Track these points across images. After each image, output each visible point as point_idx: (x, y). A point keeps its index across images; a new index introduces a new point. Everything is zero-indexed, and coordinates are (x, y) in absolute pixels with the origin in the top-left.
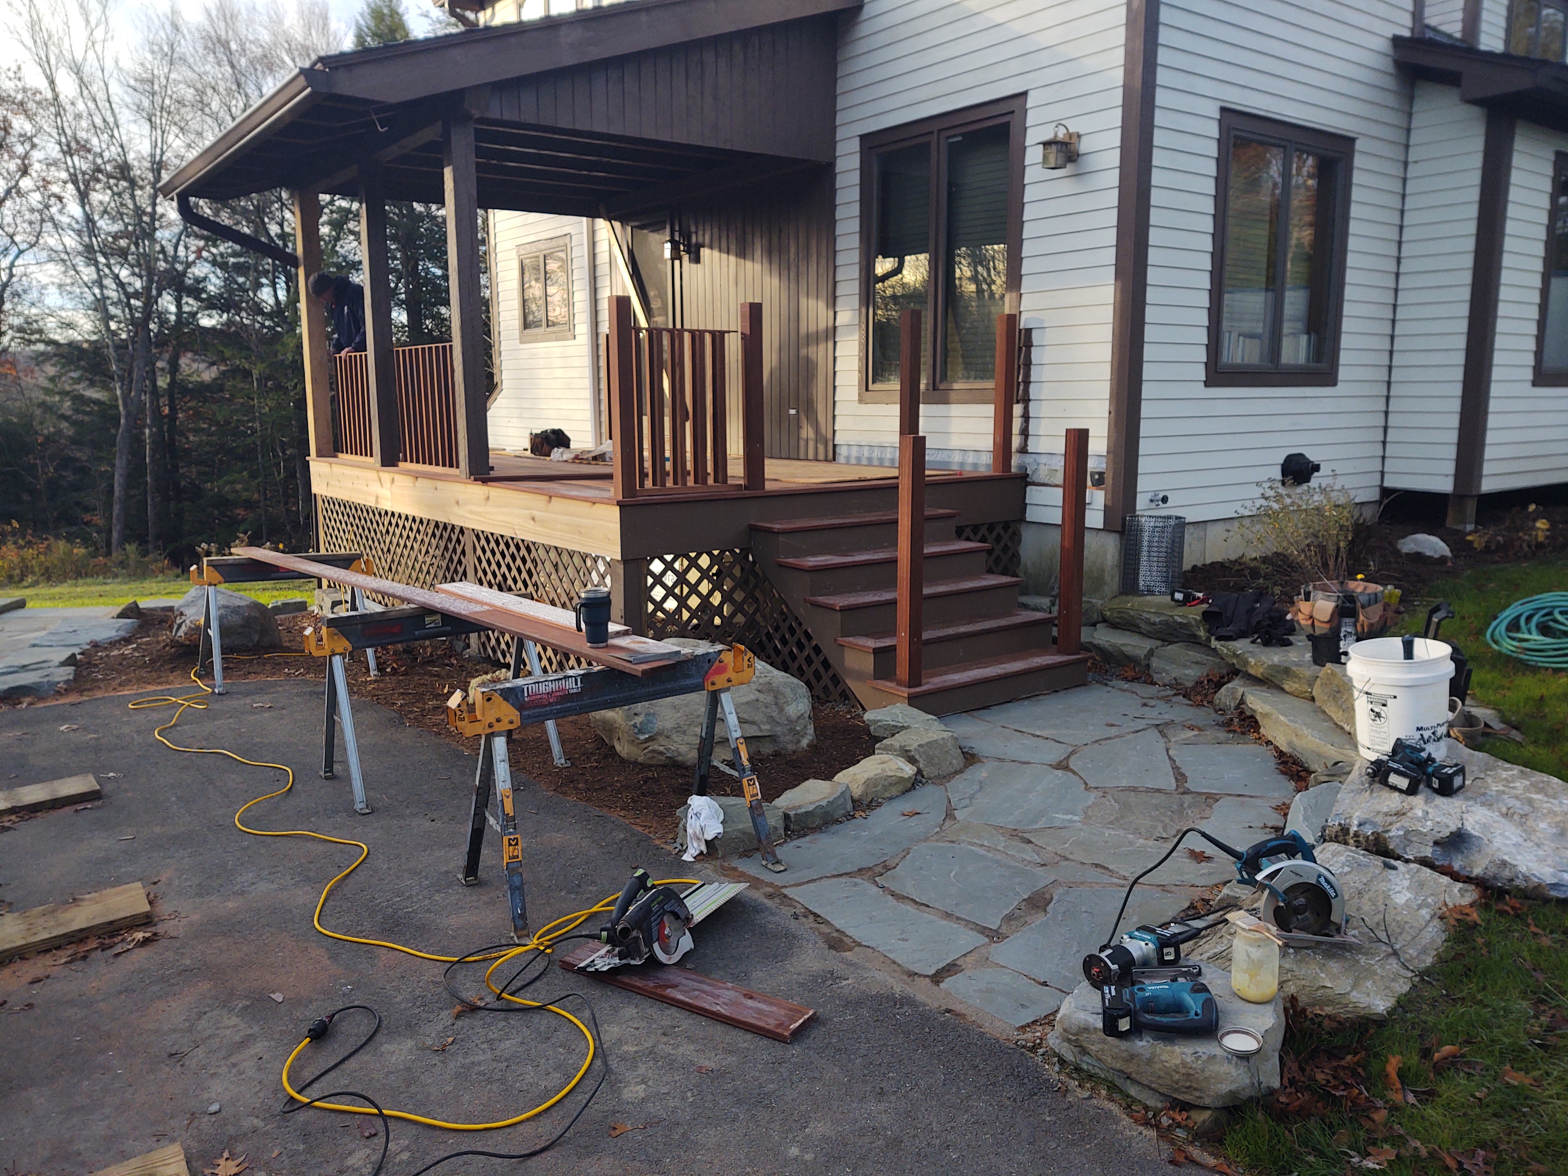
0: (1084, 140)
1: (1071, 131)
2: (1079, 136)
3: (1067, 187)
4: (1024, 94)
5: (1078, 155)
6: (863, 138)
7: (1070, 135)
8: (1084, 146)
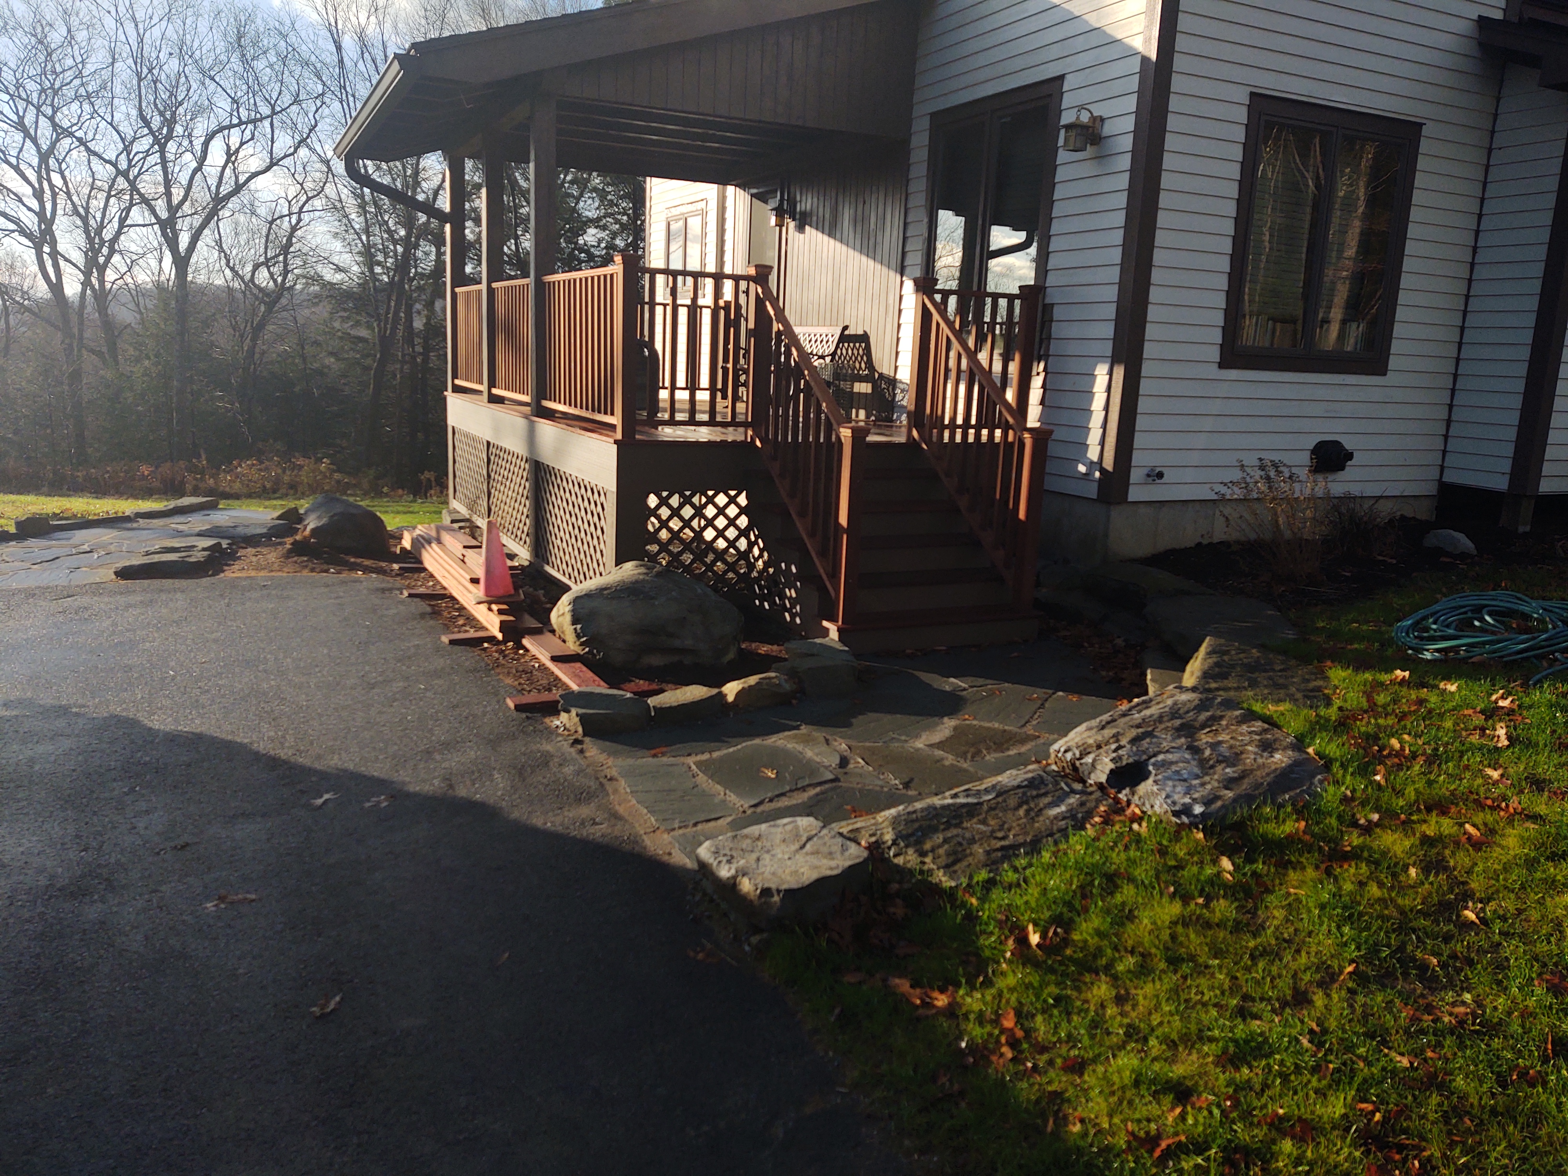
0: (1107, 122)
1: (1095, 114)
2: (1102, 120)
3: (1088, 169)
4: (1061, 78)
5: (1100, 138)
6: (933, 115)
7: (1094, 119)
8: (1108, 129)
